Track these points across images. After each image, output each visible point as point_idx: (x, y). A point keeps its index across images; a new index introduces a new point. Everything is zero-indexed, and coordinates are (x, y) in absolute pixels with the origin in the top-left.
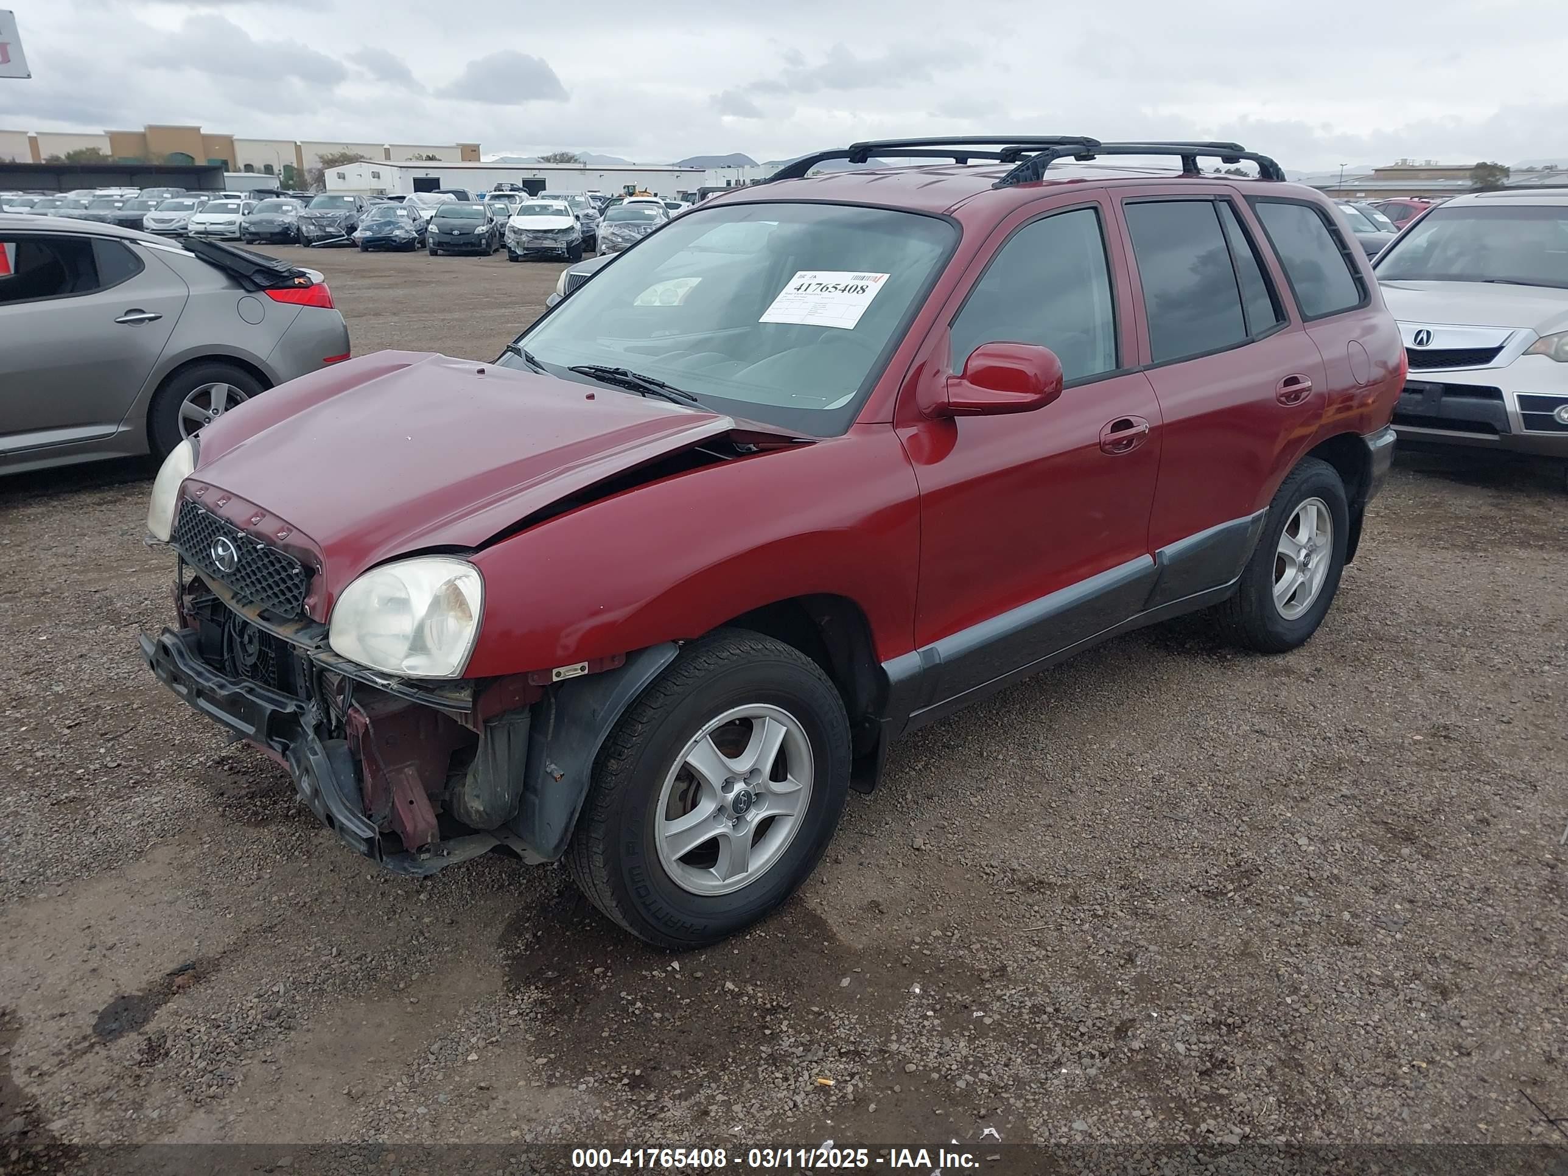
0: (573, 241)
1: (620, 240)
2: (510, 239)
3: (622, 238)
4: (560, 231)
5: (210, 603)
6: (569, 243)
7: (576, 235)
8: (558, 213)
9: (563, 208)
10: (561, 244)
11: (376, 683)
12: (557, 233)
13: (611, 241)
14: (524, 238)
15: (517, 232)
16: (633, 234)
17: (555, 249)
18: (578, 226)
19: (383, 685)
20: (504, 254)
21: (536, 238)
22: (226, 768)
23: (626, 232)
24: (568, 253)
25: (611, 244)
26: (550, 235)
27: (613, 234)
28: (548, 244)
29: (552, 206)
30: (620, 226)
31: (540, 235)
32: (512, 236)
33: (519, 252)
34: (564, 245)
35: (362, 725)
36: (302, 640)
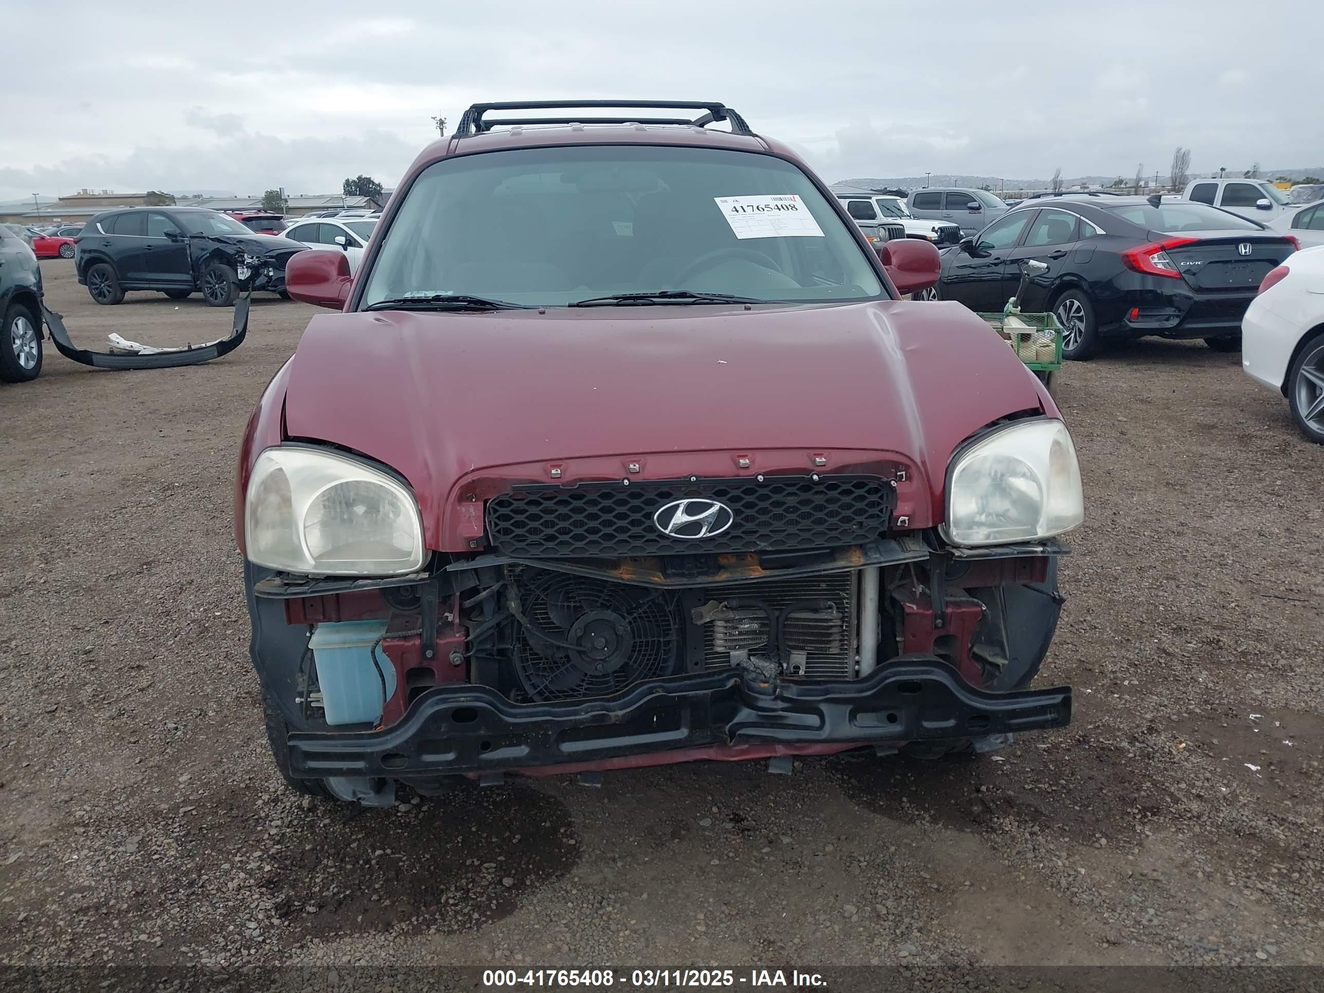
5: (493, 630)
35: (976, 614)
36: (897, 557)
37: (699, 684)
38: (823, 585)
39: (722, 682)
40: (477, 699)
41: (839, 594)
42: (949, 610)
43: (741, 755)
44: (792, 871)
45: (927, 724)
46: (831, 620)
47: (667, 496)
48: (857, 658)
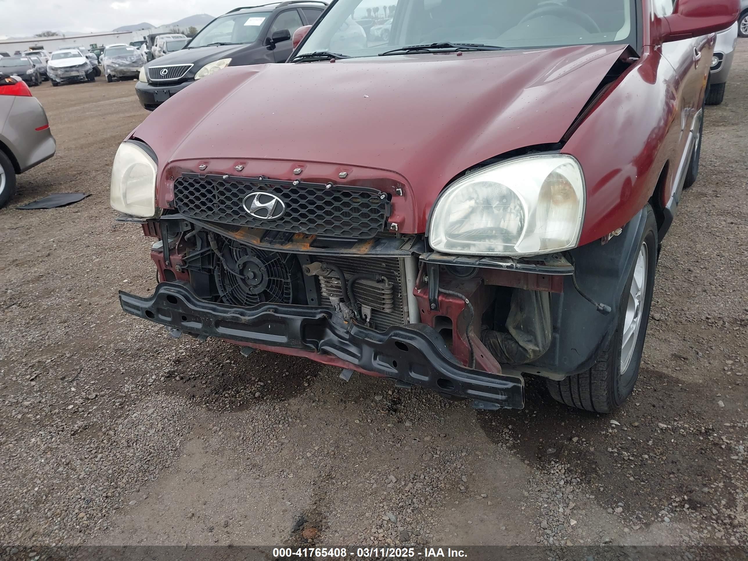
0: (88, 71)
1: (117, 66)
2: (51, 74)
3: (119, 64)
4: (80, 66)
5: (199, 257)
6: (86, 72)
7: (89, 67)
8: (75, 56)
9: (77, 53)
10: (82, 73)
11: (501, 266)
12: (78, 67)
13: (113, 67)
14: (59, 72)
15: (55, 69)
16: (124, 62)
17: (78, 76)
18: (88, 61)
19: (507, 267)
20: (50, 83)
21: (66, 71)
22: (178, 378)
23: (120, 61)
24: (87, 78)
25: (113, 69)
26: (74, 69)
27: (113, 63)
28: (74, 74)
29: (70, 53)
30: (116, 58)
31: (68, 69)
32: (52, 72)
33: (58, 80)
34: (84, 74)
35: (460, 306)
36: (389, 252)
37: (294, 312)
38: (384, 264)
39: (314, 315)
40: (178, 292)
41: (393, 273)
42: (440, 298)
43: (330, 361)
44: (391, 443)
45: (413, 375)
46: (383, 290)
47: (249, 188)
48: (408, 319)
